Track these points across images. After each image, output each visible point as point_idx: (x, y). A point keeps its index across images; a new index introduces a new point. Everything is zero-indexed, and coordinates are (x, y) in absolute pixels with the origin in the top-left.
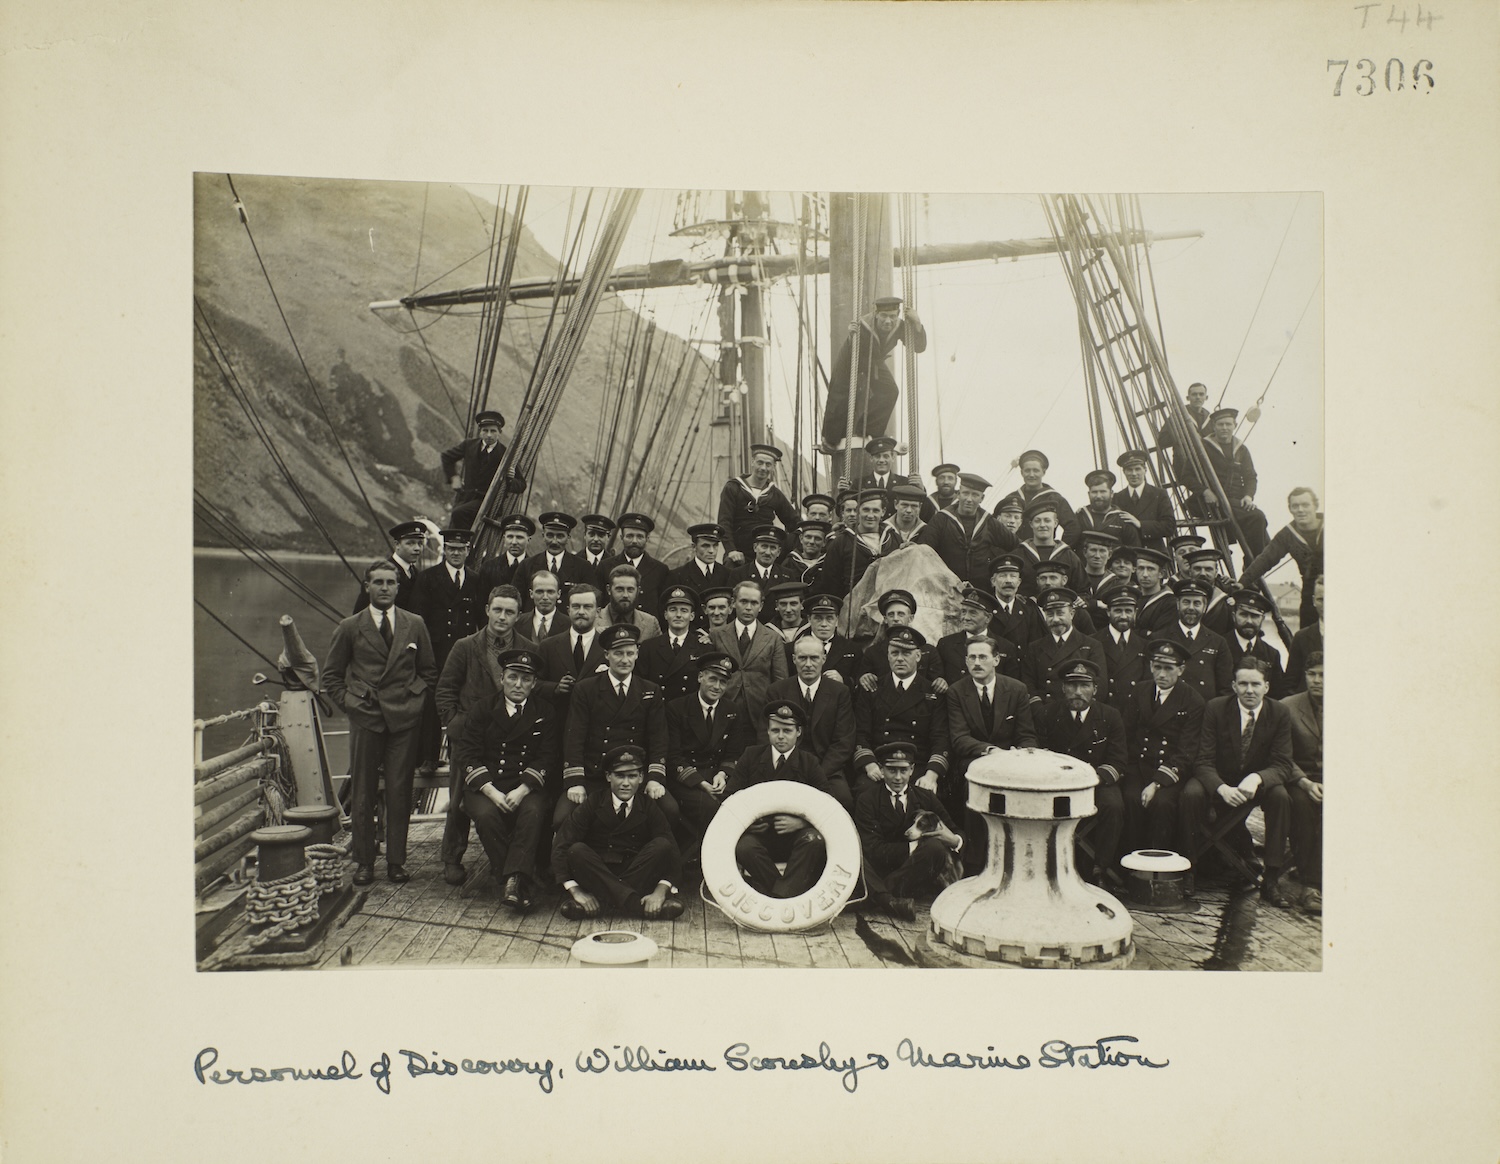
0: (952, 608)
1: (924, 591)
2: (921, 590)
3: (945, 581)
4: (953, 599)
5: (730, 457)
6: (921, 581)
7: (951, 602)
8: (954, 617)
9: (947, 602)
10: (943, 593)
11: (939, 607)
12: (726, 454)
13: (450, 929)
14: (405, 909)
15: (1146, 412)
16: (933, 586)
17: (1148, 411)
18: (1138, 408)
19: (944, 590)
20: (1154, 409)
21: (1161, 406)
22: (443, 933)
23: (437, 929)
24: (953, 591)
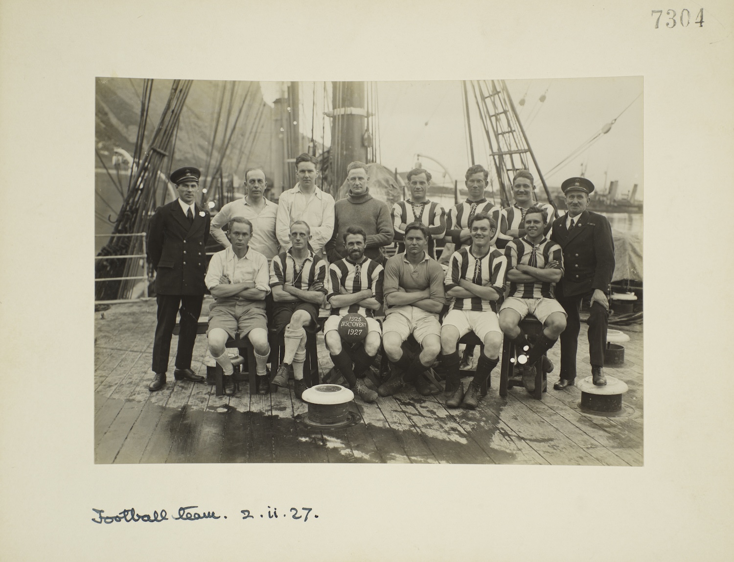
0: (390, 195)
1: (377, 186)
2: (375, 185)
3: (387, 181)
4: (391, 190)
5: (281, 119)
6: (375, 181)
7: (390, 192)
8: (392, 199)
9: (388, 192)
10: (386, 187)
11: (384, 194)
12: (279, 118)
13: (141, 354)
14: (118, 345)
15: (490, 96)
16: (381, 183)
17: (491, 95)
18: (486, 94)
19: (387, 186)
20: (495, 94)
21: (498, 93)
22: (138, 355)
23: (134, 354)
24: (391, 186)
